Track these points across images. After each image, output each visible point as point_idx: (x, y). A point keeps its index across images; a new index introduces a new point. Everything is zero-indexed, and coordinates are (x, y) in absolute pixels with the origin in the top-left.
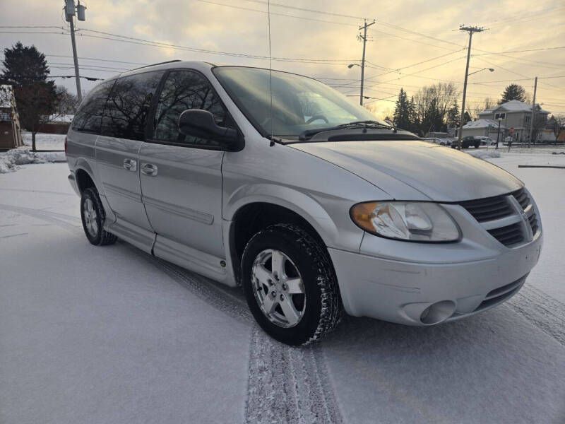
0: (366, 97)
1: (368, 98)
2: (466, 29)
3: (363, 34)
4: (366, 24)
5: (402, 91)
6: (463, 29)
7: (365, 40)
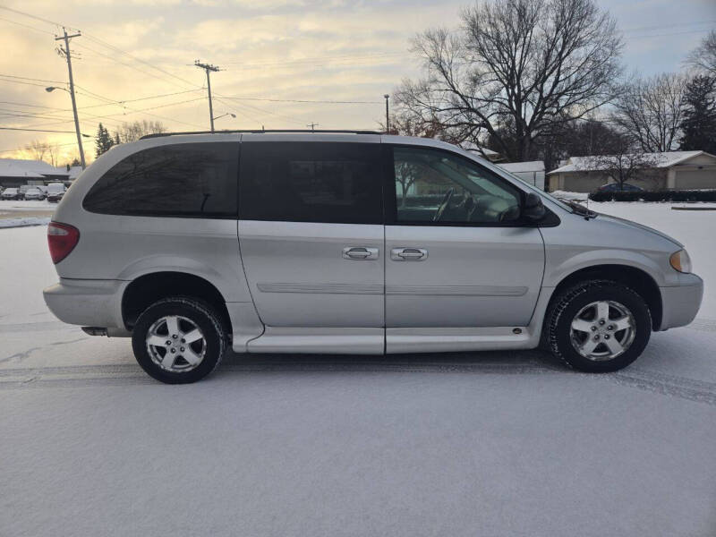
0: (84, 135)
1: (87, 136)
2: (202, 66)
3: (64, 47)
4: (66, 34)
5: (101, 126)
6: (199, 65)
7: (69, 58)
